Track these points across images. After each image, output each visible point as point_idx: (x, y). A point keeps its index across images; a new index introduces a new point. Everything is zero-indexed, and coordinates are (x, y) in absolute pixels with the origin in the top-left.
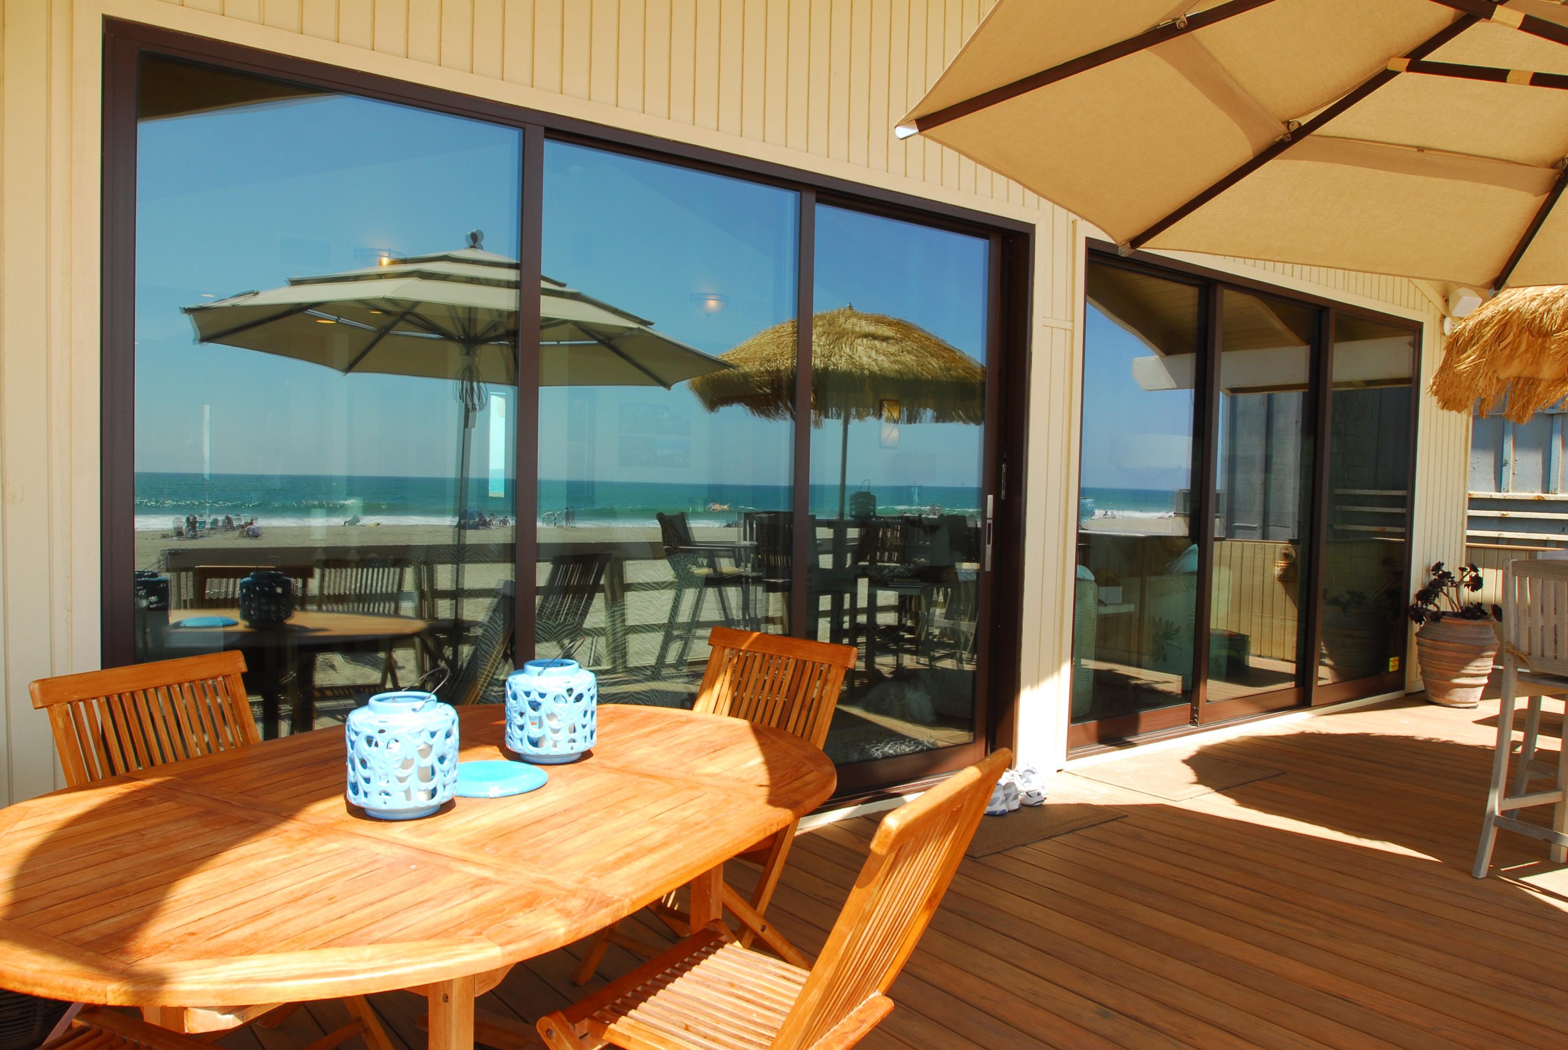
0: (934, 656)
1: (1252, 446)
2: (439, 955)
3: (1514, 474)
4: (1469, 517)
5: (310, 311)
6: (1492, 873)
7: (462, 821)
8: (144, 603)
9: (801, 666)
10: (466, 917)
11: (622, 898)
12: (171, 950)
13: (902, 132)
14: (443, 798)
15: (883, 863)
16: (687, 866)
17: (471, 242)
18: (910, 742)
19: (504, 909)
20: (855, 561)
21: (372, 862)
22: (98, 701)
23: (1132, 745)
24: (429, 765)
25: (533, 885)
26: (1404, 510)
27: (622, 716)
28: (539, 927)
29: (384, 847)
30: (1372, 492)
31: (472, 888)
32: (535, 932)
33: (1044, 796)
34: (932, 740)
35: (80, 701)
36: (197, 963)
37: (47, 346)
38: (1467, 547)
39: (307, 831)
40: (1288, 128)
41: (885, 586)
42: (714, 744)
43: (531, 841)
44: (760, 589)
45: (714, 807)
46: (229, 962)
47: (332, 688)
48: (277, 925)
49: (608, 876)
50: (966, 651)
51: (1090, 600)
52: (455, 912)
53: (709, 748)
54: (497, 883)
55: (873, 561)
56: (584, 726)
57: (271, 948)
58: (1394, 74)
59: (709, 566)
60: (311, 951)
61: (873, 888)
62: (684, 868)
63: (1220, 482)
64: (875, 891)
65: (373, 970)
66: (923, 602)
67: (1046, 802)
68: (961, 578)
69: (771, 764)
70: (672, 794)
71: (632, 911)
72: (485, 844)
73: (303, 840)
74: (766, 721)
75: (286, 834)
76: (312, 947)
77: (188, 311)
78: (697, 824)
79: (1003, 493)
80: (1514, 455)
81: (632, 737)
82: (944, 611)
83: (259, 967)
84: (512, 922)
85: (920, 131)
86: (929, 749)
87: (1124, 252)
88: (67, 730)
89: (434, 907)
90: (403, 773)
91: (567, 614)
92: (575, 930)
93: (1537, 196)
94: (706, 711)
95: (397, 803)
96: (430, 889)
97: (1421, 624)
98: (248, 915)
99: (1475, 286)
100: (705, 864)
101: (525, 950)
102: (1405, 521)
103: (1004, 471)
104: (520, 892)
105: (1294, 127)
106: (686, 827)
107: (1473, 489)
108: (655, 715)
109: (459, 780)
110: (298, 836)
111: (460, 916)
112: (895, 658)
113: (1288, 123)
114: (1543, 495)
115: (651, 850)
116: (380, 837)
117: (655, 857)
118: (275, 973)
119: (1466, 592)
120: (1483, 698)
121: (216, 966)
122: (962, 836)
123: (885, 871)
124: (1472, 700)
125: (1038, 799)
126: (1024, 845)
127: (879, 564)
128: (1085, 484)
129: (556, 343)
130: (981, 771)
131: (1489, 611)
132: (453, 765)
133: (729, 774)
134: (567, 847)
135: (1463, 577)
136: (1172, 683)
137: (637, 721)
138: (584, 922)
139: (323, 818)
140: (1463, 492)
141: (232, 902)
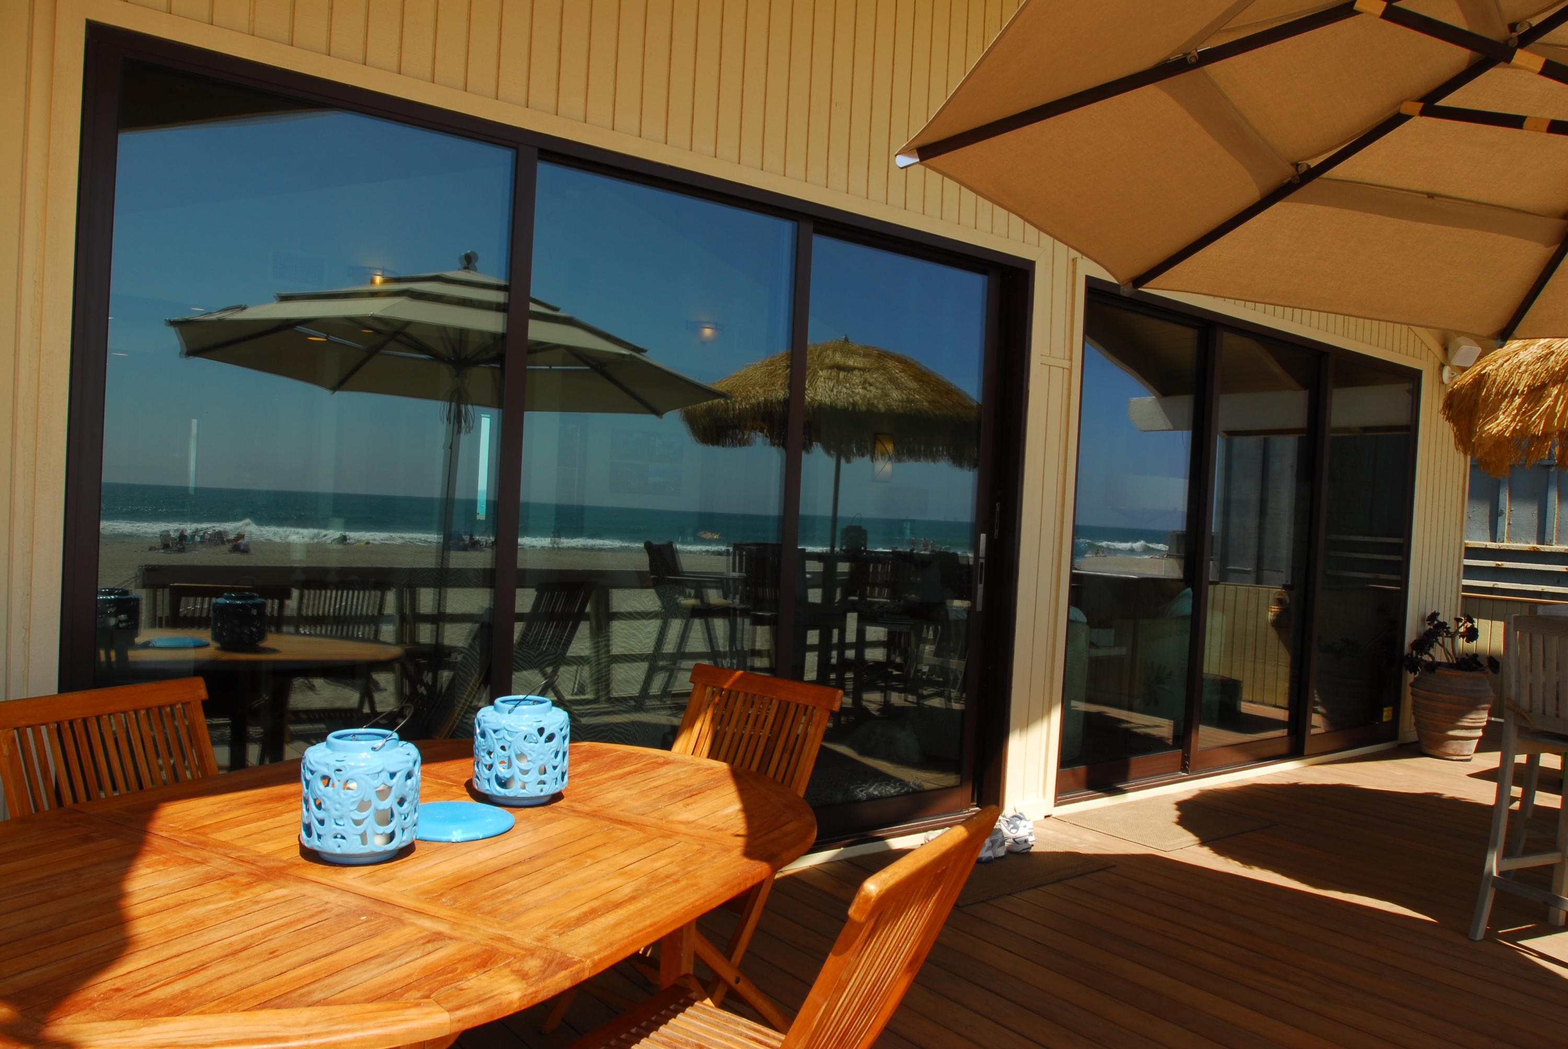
0: (922, 694)
1: (1247, 489)
2: (382, 1021)
3: (1509, 524)
4: (1465, 566)
5: (299, 328)
6: (1490, 936)
7: (421, 867)
8: (113, 621)
9: (784, 707)
10: (415, 977)
11: (583, 960)
12: (94, 1009)
13: (902, 161)
14: (401, 843)
15: (861, 930)
16: (655, 924)
17: (465, 263)
18: (895, 783)
19: (457, 968)
20: (845, 595)
21: (321, 912)
22: (48, 728)
23: (1122, 791)
24: (387, 807)
25: (490, 942)
26: (1399, 558)
27: (597, 755)
28: (492, 991)
29: (335, 895)
30: (1367, 539)
31: (424, 944)
32: (487, 996)
33: (1031, 843)
34: (918, 782)
35: (28, 727)
36: (119, 1024)
37: (15, 355)
38: (1463, 597)
39: (255, 875)
40: (1297, 170)
41: (875, 622)
42: (691, 788)
43: (491, 892)
44: (747, 621)
45: (686, 858)
46: (154, 1024)
47: (307, 712)
48: (212, 981)
49: (569, 933)
50: (954, 689)
51: (1082, 642)
52: (405, 971)
53: (685, 793)
54: (451, 938)
55: (863, 596)
56: (555, 768)
57: (201, 1008)
58: (1406, 118)
59: (696, 597)
60: (244, 1013)
61: (850, 956)
62: (651, 926)
63: (1215, 526)
64: (853, 959)
65: (309, 1036)
66: (913, 639)
67: (1033, 850)
68: (952, 616)
69: (749, 811)
70: (644, 843)
71: (594, 973)
72: (442, 894)
73: (249, 885)
74: (746, 763)
75: (232, 878)
76: (246, 1008)
77: (173, 323)
78: (667, 877)
79: (996, 532)
80: (1510, 505)
81: (606, 779)
82: (933, 648)
83: (185, 1030)
84: (464, 984)
85: (921, 160)
86: (915, 792)
87: (1126, 291)
88: (12, 757)
89: (382, 965)
90: (358, 816)
91: (549, 643)
92: (531, 994)
93: (1547, 246)
94: (686, 750)
95: (352, 846)
96: (380, 944)
97: (1415, 674)
98: (181, 970)
99: (1477, 335)
100: (673, 922)
101: (475, 1016)
102: (1401, 569)
103: (998, 509)
104: (476, 949)
105: (1303, 169)
106: (656, 880)
107: (1468, 538)
108: (631, 755)
109: (420, 823)
110: (245, 880)
111: (409, 976)
112: (883, 694)
113: (1296, 165)
114: (1538, 546)
115: (618, 905)
116: (332, 883)
117: (622, 913)
118: (202, 1037)
119: (1461, 642)
120: (1478, 750)
121: (139, 1027)
122: (947, 897)
123: (865, 937)
124: (1466, 753)
125: (1025, 846)
126: (1009, 895)
127: (869, 599)
128: (1080, 522)
129: (548, 367)
130: (968, 830)
131: (1485, 663)
132: (413, 807)
133: (704, 821)
134: (529, 899)
135: (1459, 628)
136: (1163, 727)
137: (613, 761)
138: (541, 985)
139: (274, 860)
140: (1459, 541)
141: (166, 953)
